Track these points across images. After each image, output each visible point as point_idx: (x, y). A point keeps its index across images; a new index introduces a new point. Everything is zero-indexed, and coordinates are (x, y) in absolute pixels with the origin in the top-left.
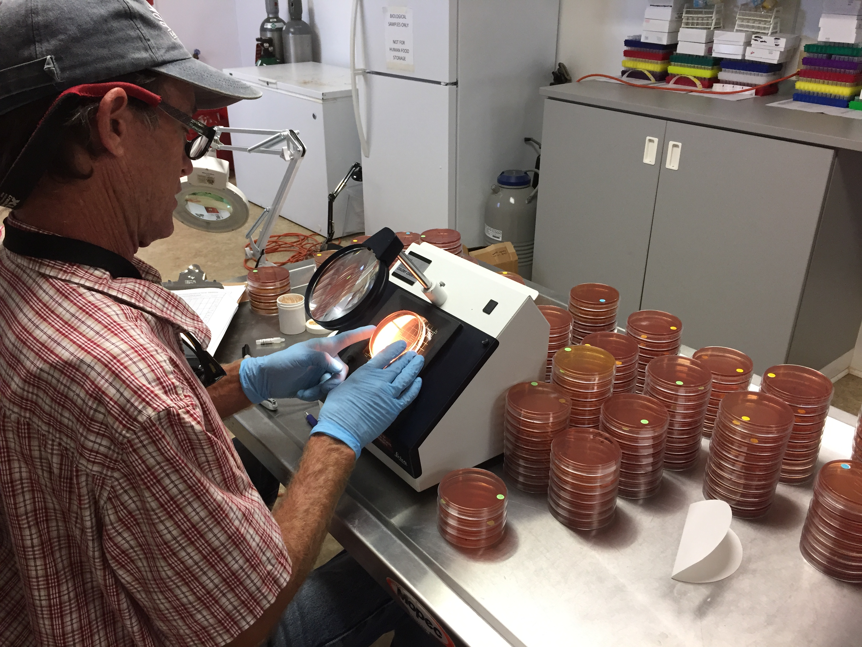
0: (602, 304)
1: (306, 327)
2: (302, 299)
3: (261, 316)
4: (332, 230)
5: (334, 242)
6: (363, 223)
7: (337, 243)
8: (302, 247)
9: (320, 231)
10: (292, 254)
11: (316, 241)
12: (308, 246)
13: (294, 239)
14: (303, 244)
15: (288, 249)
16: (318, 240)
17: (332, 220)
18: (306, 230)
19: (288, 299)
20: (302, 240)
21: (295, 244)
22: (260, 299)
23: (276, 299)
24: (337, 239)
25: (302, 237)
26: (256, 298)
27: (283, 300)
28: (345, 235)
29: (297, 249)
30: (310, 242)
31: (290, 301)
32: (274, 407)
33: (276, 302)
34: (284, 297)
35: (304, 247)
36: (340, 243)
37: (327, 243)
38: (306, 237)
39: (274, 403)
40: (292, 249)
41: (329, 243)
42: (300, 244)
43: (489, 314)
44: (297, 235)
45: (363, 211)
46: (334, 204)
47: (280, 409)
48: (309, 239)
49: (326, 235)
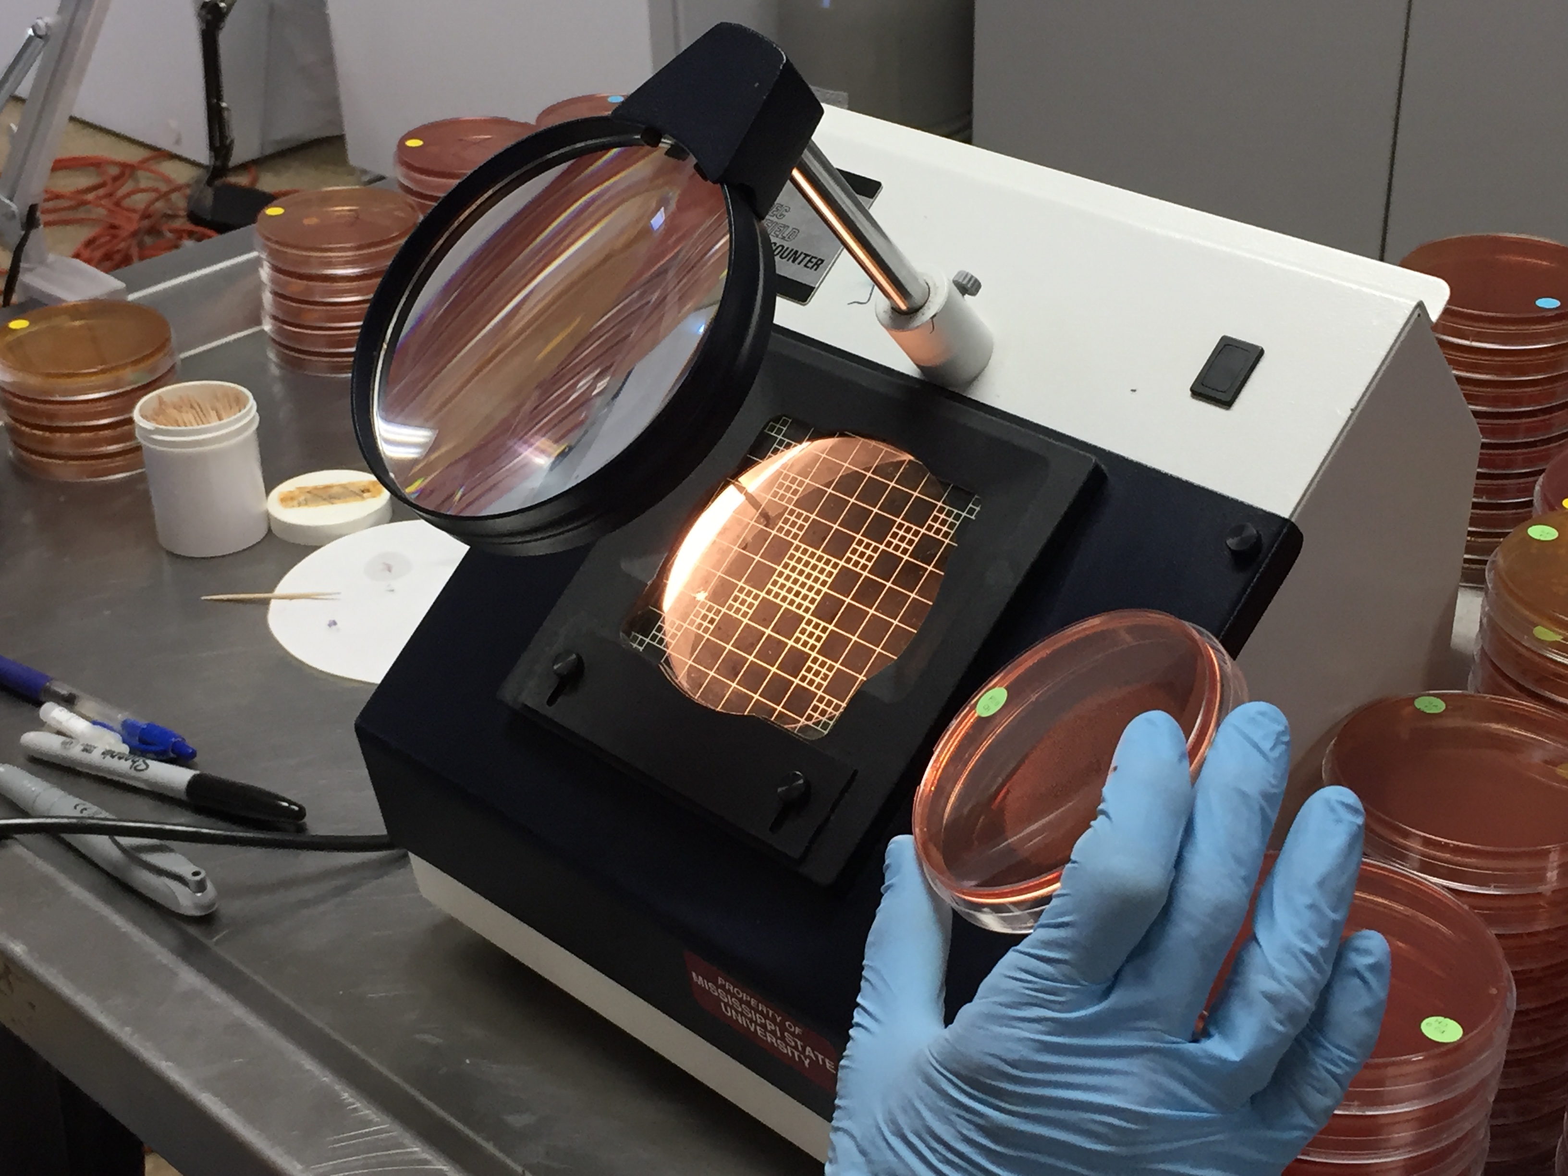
0: (1545, 317)
1: (268, 517)
2: (239, 402)
3: (65, 487)
4: (223, 136)
5: (233, 179)
6: (333, 104)
7: (242, 180)
8: (118, 204)
9: (178, 142)
10: (84, 233)
11: (167, 180)
12: (140, 201)
13: (82, 180)
14: (120, 193)
15: (65, 215)
16: (173, 176)
17: (220, 98)
18: (125, 145)
19: (178, 408)
20: (115, 179)
21: (90, 197)
22: (52, 416)
23: (131, 407)
24: (244, 167)
25: (114, 171)
26: (34, 412)
27: (158, 413)
28: (269, 151)
29: (100, 212)
30: (143, 184)
31: (188, 416)
32: (197, 906)
33: (130, 421)
34: (160, 400)
35: (127, 203)
36: (255, 180)
37: (209, 183)
38: (127, 170)
39: (201, 886)
40: (80, 214)
41: (218, 183)
42: (110, 195)
43: (1227, 404)
44: (95, 164)
45: (329, 60)
46: (225, 38)
47: (230, 908)
48: (140, 173)
49: (203, 156)
